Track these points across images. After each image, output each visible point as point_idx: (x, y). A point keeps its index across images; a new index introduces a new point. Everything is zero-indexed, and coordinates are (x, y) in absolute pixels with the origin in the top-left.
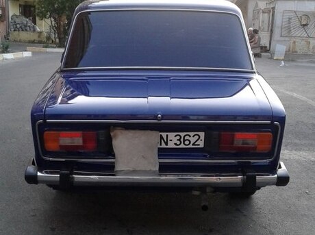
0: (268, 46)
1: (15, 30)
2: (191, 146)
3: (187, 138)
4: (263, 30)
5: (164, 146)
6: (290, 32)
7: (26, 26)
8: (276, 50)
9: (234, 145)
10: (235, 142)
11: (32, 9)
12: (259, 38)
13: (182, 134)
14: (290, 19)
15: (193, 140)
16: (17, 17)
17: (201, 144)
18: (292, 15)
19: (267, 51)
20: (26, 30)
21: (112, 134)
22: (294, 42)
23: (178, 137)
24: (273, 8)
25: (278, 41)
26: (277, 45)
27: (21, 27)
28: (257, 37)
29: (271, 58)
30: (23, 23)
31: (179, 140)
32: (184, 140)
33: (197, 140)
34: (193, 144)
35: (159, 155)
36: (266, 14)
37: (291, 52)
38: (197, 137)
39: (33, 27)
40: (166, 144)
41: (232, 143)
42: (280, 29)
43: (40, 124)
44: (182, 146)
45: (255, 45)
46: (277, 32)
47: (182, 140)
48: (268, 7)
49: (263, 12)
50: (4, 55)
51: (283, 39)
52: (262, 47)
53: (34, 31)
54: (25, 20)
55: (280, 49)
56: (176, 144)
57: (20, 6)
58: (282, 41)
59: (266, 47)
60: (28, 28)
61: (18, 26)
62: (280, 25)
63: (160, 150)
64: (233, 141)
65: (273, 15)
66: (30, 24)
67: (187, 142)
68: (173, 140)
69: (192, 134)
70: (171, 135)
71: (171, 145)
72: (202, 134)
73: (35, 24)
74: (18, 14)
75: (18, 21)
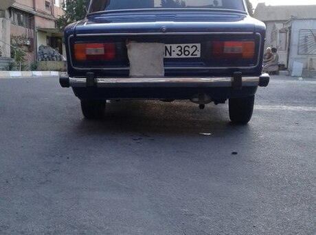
0: (285, 63)
1: (42, 60)
2: (190, 56)
3: (187, 48)
4: (281, 49)
5: (168, 56)
6: (306, 50)
7: (52, 56)
8: (294, 67)
9: (224, 52)
10: (225, 49)
11: (59, 40)
12: (277, 57)
13: (183, 45)
14: (306, 37)
15: (191, 51)
16: (44, 47)
17: (198, 54)
18: (309, 33)
19: (285, 69)
20: (53, 60)
21: (127, 46)
22: (311, 60)
23: (180, 48)
24: (290, 28)
25: (296, 59)
26: (295, 62)
27: (48, 57)
28: (275, 56)
29: (289, 75)
30: (50, 53)
31: (180, 51)
32: (185, 51)
33: (195, 50)
34: (192, 55)
35: (164, 64)
36: (283, 34)
37: (307, 70)
38: (194, 48)
39: (60, 57)
40: (170, 54)
41: (223, 50)
42: (296, 47)
43: (71, 38)
44: (183, 56)
45: (273, 63)
46: (294, 50)
47: (183, 51)
48: (285, 27)
49: (281, 32)
50: (33, 72)
51: (300, 56)
52: (280, 66)
53: (60, 60)
54: (52, 50)
55: (297, 66)
56: (178, 54)
57: (48, 37)
58: (299, 59)
59: (284, 65)
60: (55, 58)
61: (46, 56)
62: (297, 43)
63: (166, 60)
64: (223, 48)
65: (290, 35)
66: (57, 53)
67: (187, 53)
68: (175, 51)
69: (190, 45)
70: (174, 46)
71: (174, 55)
72: (199, 45)
73: (62, 54)
74: (45, 45)
75: (45, 51)
